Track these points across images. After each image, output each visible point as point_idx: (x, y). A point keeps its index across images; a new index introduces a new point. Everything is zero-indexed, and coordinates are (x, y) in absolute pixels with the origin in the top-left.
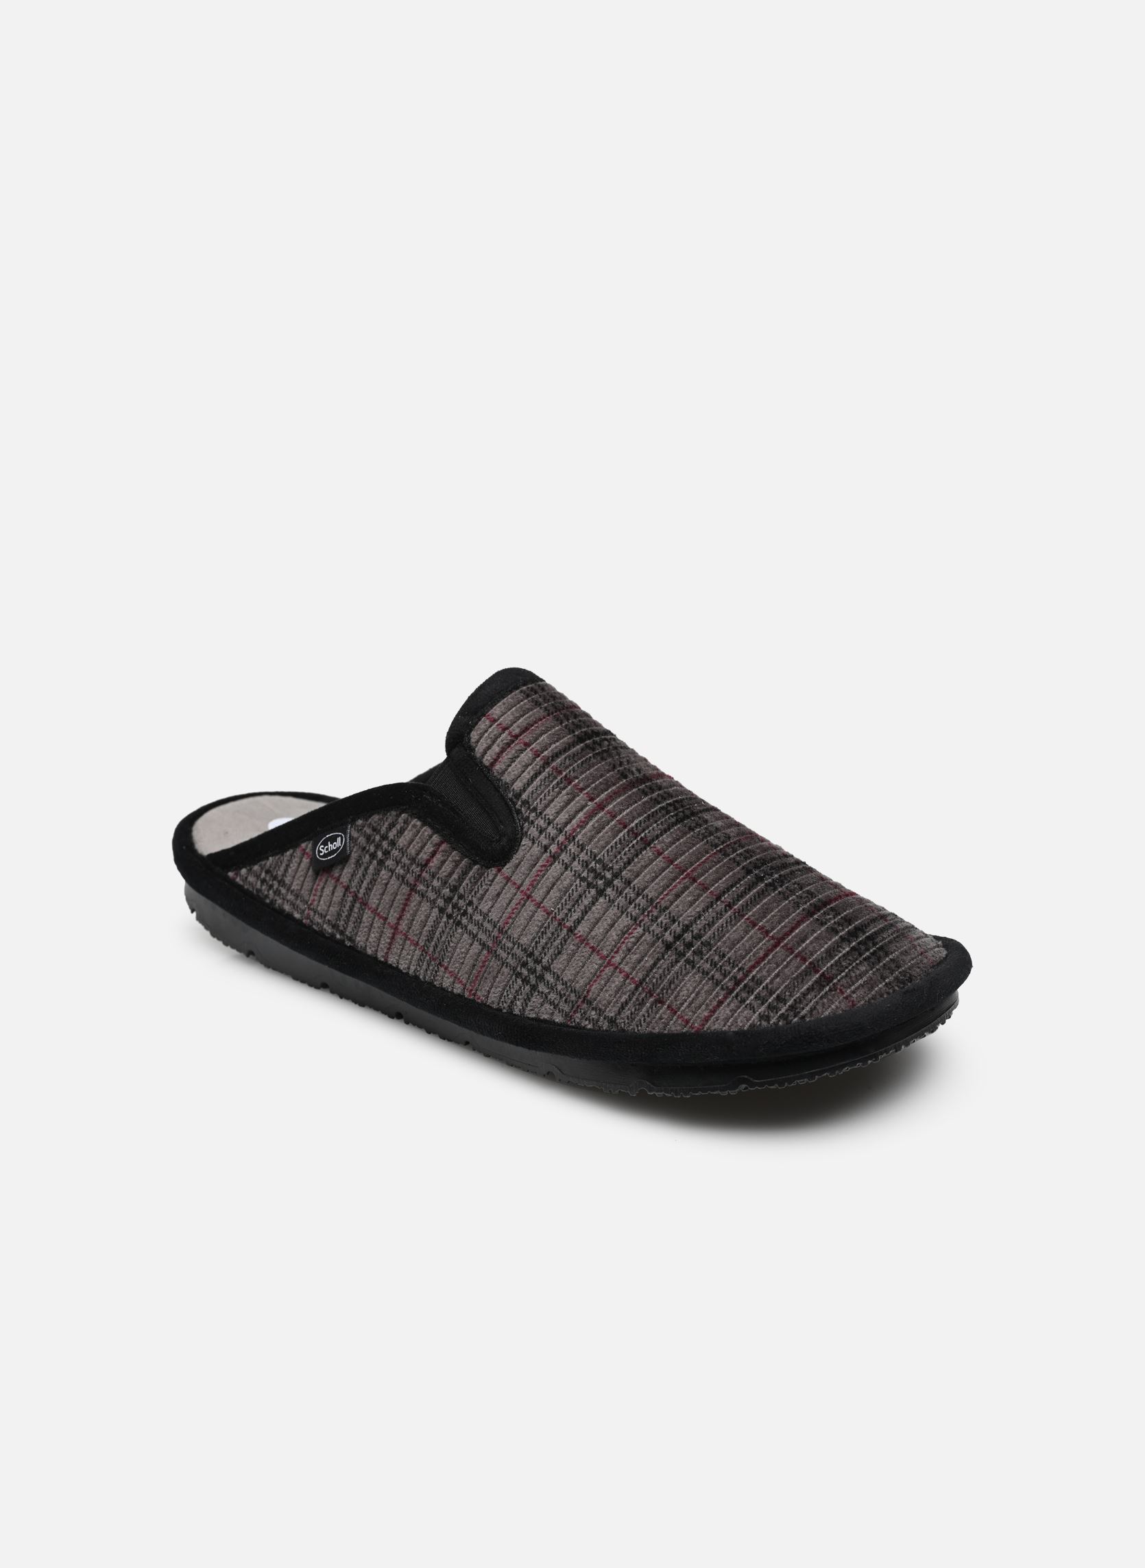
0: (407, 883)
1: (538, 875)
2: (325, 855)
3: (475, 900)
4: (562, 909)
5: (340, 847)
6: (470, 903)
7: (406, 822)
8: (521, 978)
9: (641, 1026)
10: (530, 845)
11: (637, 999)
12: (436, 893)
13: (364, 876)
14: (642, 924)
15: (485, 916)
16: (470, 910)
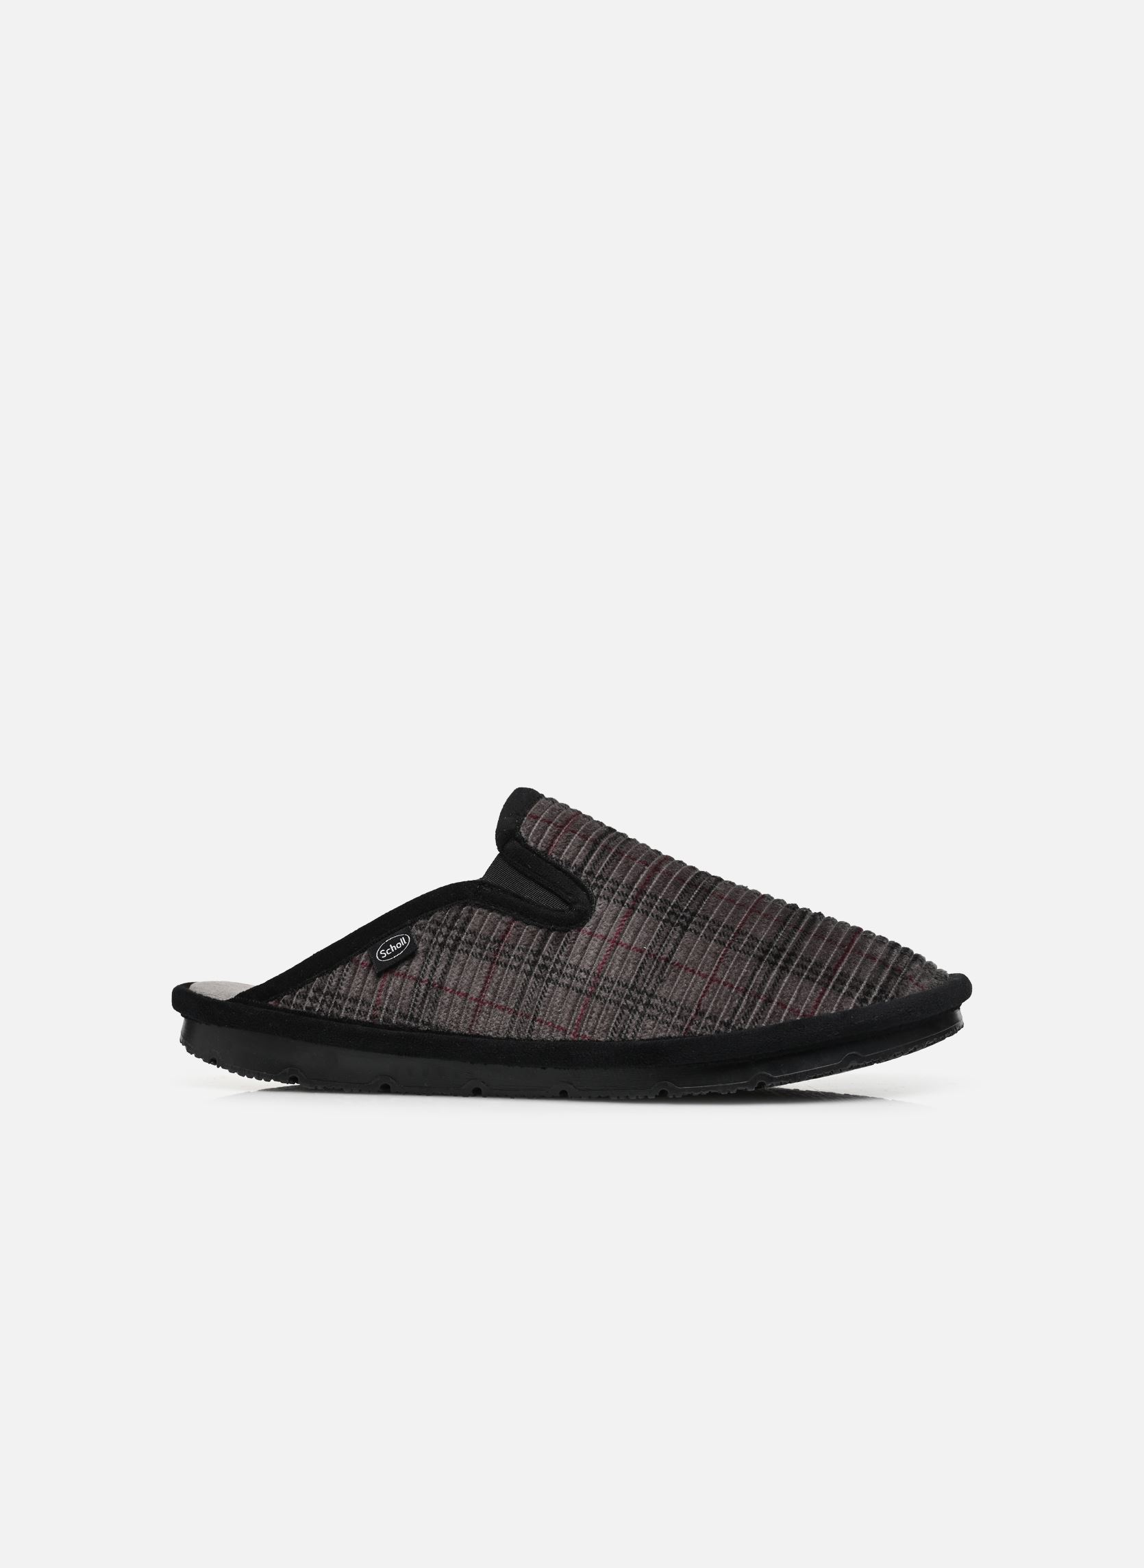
0: (487, 958)
1: (622, 925)
2: (388, 957)
3: (562, 958)
4: (654, 947)
5: (406, 945)
6: (557, 961)
7: (471, 911)
8: (628, 1008)
9: (757, 1022)
10: (606, 903)
11: (748, 1002)
12: (520, 960)
13: (436, 963)
14: (731, 946)
15: (576, 967)
16: (558, 967)
